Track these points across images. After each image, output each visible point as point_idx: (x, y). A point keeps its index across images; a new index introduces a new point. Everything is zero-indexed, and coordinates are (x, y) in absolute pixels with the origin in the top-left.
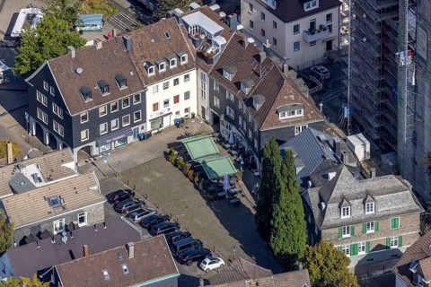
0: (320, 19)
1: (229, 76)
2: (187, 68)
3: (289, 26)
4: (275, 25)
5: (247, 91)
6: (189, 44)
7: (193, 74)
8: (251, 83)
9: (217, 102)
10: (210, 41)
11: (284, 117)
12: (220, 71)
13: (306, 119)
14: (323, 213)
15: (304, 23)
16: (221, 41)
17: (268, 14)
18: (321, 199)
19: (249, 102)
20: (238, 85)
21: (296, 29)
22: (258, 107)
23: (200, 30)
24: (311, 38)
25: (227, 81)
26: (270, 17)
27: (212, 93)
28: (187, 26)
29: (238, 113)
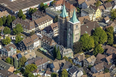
0: (52, 33)
1: (44, 40)
2: (38, 40)
3: (48, 34)
4: (46, 34)
5: (47, 42)
6: (38, 37)
7: (39, 41)
8: (47, 41)
9: (42, 44)
10: (40, 37)
11: (53, 44)
12: (43, 40)
13: (55, 44)
14: (62, 54)
15: (50, 34)
16: (42, 36)
17: (45, 33)
18: (62, 52)
19: (47, 43)
20: (45, 41)
21: (49, 34)
22: (49, 43)
23: (39, 35)
24: (51, 35)
25: (44, 41)
26: (46, 33)
27: (41, 43)
28: (37, 35)
29: (45, 44)
